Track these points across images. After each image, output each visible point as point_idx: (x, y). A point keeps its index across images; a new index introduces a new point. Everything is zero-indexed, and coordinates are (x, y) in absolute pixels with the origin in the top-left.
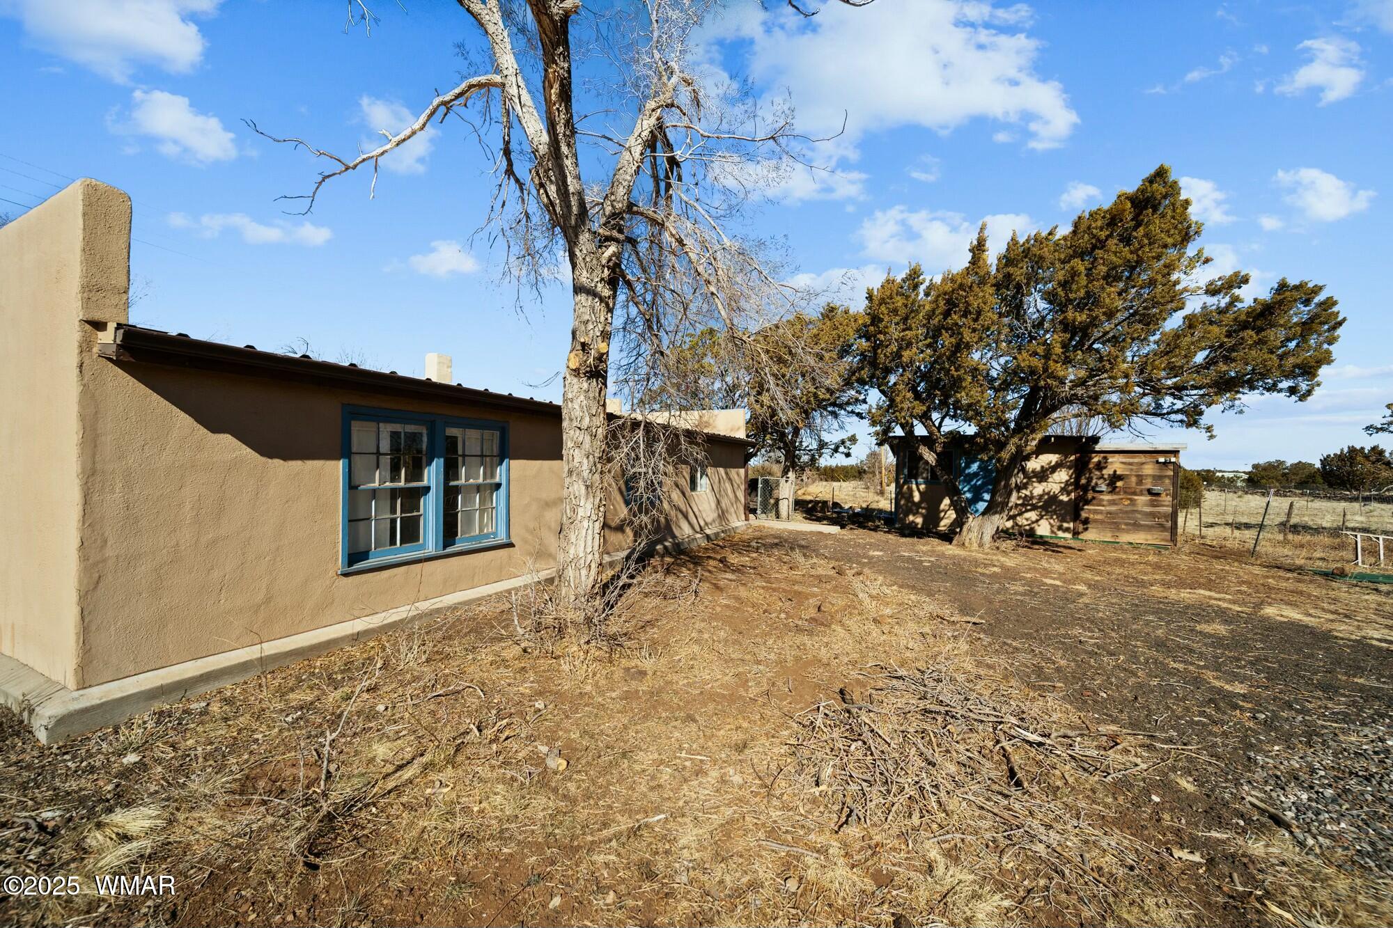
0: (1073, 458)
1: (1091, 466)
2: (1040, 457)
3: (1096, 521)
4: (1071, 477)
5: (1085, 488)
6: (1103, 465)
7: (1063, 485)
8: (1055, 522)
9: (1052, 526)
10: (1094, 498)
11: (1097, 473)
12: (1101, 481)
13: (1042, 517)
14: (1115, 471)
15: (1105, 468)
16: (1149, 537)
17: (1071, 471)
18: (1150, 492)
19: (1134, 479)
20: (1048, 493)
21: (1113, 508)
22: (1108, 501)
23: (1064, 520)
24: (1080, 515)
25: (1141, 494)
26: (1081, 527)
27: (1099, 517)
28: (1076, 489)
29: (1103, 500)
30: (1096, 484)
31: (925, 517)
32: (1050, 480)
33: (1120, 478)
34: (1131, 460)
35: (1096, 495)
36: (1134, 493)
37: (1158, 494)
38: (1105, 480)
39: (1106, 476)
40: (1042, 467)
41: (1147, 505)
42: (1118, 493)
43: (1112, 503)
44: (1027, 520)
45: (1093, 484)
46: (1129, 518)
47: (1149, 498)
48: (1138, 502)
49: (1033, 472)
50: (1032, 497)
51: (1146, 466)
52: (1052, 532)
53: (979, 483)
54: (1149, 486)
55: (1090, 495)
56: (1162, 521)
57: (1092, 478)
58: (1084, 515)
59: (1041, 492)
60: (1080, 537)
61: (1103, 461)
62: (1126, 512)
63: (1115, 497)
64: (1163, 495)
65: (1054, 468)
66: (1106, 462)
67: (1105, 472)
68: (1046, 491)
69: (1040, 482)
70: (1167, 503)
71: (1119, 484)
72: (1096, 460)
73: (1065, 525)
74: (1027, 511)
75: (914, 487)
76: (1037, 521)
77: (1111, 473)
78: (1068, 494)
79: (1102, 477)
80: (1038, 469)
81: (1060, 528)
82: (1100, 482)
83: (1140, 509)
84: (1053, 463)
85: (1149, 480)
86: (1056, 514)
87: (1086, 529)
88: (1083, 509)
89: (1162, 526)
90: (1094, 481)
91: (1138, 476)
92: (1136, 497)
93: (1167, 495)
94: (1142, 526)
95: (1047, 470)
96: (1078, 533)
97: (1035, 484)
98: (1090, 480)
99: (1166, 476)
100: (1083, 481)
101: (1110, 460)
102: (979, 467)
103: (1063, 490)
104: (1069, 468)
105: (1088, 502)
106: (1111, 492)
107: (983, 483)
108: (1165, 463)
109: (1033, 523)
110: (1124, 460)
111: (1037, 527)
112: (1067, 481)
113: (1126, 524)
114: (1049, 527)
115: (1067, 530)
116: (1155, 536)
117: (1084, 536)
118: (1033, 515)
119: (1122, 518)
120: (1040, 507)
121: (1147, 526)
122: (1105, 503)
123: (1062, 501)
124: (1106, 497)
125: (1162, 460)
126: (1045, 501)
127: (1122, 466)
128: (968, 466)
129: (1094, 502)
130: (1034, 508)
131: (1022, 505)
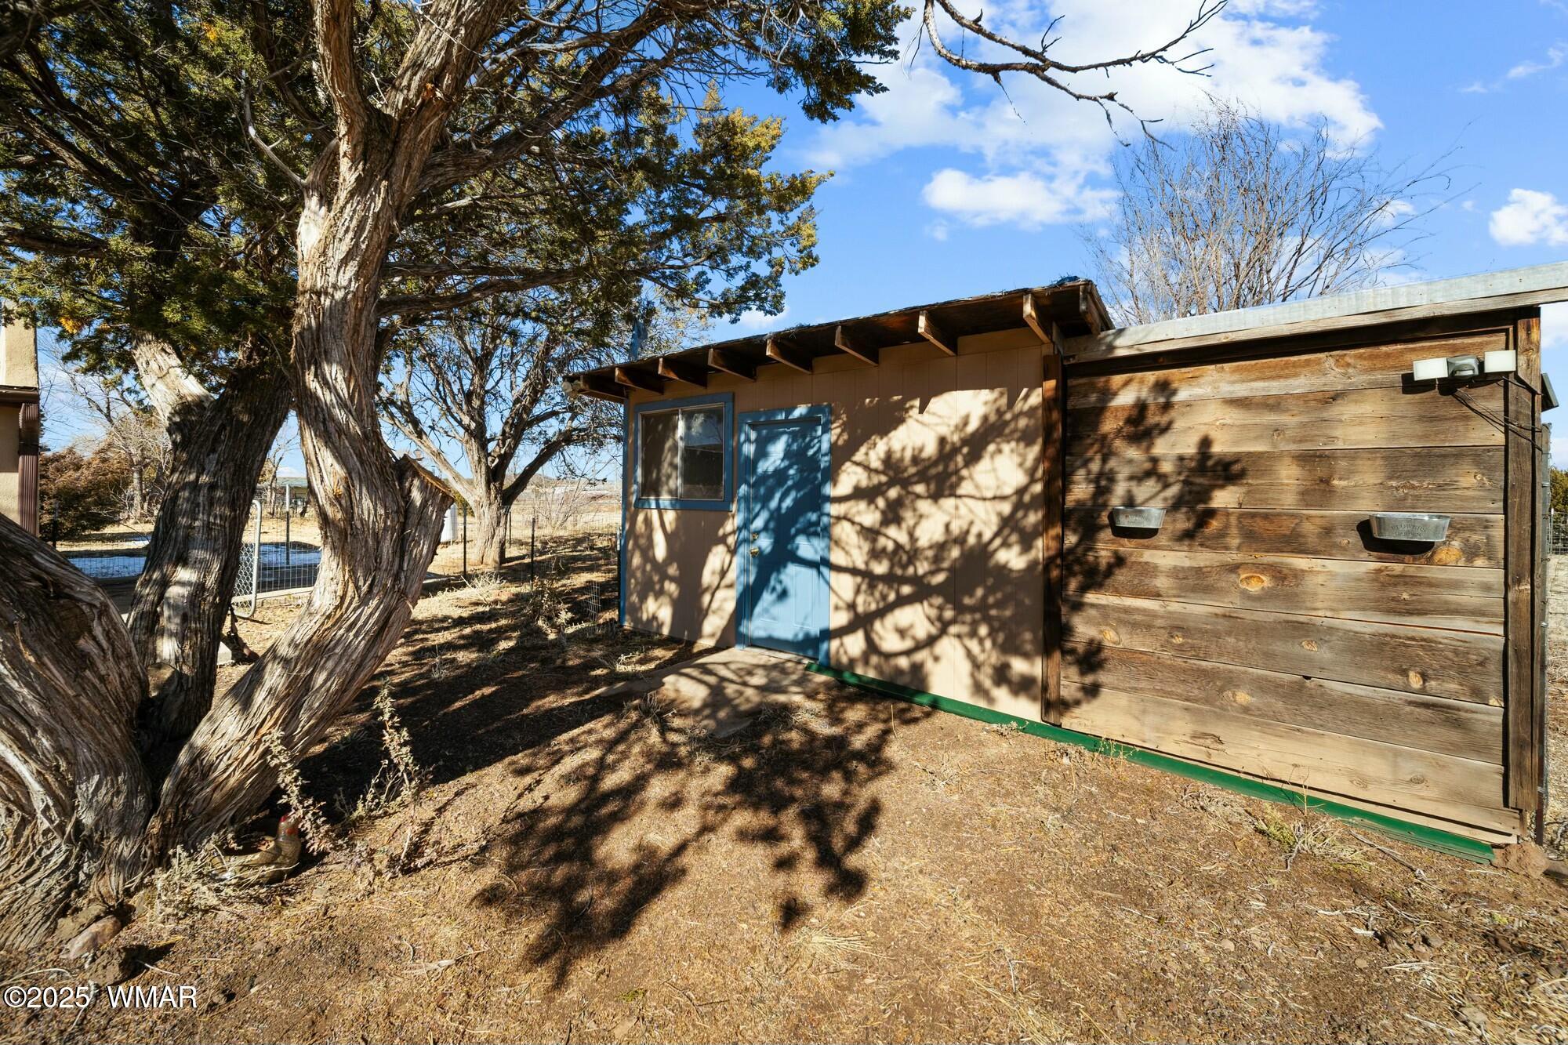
0: (1036, 398)
1: (1109, 425)
2: (935, 404)
3: (1128, 657)
4: (1031, 473)
5: (1088, 520)
6: (1153, 418)
7: (1006, 508)
8: (989, 655)
9: (976, 665)
10: (1119, 561)
11: (1133, 453)
12: (1150, 486)
13: (944, 628)
14: (1206, 443)
15: (1165, 429)
16: (1375, 766)
17: (1035, 450)
18: (1370, 535)
19: (1289, 475)
20: (961, 540)
21: (1198, 608)
22: (1176, 573)
23: (1010, 647)
24: (1066, 631)
25: (1325, 544)
26: (1069, 683)
27: (1138, 643)
28: (1047, 523)
29: (1150, 570)
30: (1130, 502)
31: (677, 605)
32: (965, 488)
33: (1228, 471)
34: (1275, 387)
35: (1127, 546)
36: (1294, 543)
37: (1419, 549)
38: (1164, 481)
39: (1166, 467)
40: (942, 441)
41: (1358, 603)
42: (1217, 542)
43: (1195, 582)
44: (902, 633)
45: (1116, 500)
46: (1269, 658)
47: (1368, 565)
48: (1311, 583)
49: (915, 460)
50: (914, 554)
51: (1346, 410)
52: (978, 689)
53: (788, 502)
54: (1366, 507)
55: (1105, 549)
56: (1447, 689)
57: (1111, 477)
58: (1083, 629)
59: (939, 536)
60: (1068, 722)
61: (1155, 401)
62: (1257, 630)
63: (1204, 558)
64: (1450, 552)
65: (976, 445)
66: (1167, 407)
67: (1162, 447)
68: (956, 529)
69: (935, 497)
70: (1468, 598)
71: (1224, 498)
72: (1125, 398)
73: (1019, 666)
74: (902, 601)
75: (655, 515)
76: (931, 641)
77: (1189, 448)
78: (1026, 546)
79: (1152, 471)
80: (930, 450)
81: (1001, 675)
82: (1143, 491)
83: (1321, 616)
84: (973, 425)
85: (1369, 476)
86: (987, 619)
87: (1092, 691)
88: (1078, 606)
89: (1448, 716)
90: (1120, 489)
91: (1306, 459)
92: (1301, 562)
93: (1471, 553)
94: (1331, 703)
95: (956, 450)
96: (1063, 706)
97: (924, 506)
98: (1103, 484)
99: (1459, 455)
100: (1080, 491)
101: (1182, 396)
102: (788, 454)
103: (1008, 524)
104: (1027, 438)
105: (1096, 578)
106: (1188, 536)
107: (796, 501)
108: (1450, 386)
109: (919, 646)
110: (1241, 390)
111: (930, 665)
112: (1021, 492)
113: (1262, 686)
114: (966, 667)
115: (1023, 686)
116: (1408, 769)
117: (1084, 719)
118: (916, 618)
119: (1237, 655)
120: (938, 590)
121: (1363, 707)
122: (1162, 583)
123: (1003, 570)
124: (1166, 558)
125: (1431, 367)
126: (951, 570)
127: (1234, 416)
128: (762, 453)
129: (1121, 576)
130: (922, 592)
131: (890, 579)
